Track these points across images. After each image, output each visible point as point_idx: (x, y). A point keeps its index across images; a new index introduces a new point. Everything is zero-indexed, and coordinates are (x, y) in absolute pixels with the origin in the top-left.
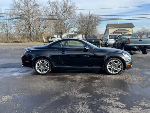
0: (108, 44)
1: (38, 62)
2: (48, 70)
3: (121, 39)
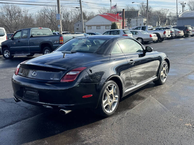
1: (105, 91)
2: (117, 103)
3: (30, 36)
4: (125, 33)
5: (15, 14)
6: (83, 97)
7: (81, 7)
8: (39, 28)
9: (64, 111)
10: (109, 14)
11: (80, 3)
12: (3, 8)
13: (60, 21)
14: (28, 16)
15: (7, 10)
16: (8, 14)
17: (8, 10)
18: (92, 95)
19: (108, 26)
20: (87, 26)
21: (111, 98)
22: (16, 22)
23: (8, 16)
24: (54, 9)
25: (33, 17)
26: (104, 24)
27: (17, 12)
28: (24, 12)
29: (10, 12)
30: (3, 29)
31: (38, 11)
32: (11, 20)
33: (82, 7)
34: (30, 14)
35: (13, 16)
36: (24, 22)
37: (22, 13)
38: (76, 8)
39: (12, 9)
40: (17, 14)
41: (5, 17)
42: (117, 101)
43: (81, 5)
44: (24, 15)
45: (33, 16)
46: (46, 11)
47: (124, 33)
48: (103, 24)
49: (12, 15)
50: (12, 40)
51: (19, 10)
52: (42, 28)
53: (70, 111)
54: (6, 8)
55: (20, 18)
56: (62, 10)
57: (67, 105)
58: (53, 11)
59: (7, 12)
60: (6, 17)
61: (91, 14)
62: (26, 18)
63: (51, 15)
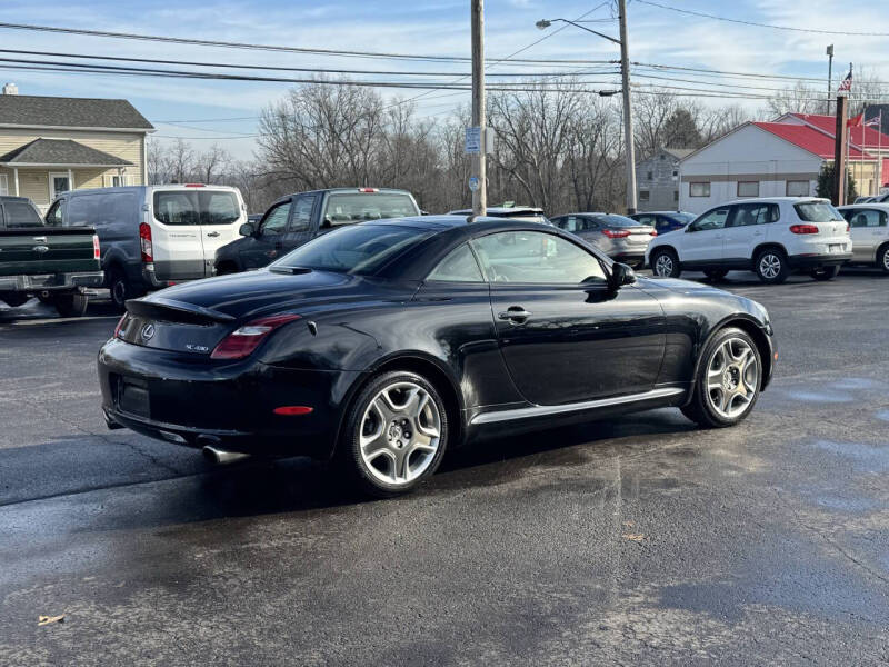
0: (151, 268)
1: (373, 401)
2: (434, 454)
3: (321, 222)
4: (802, 216)
5: (351, 127)
6: (277, 411)
7: (625, 91)
8: (363, 190)
9: (214, 450)
10: (812, 118)
11: (624, 73)
12: (301, 98)
13: (478, 159)
14: (410, 132)
15: (317, 106)
16: (322, 126)
17: (323, 105)
18: (311, 409)
19: (803, 179)
20: (684, 179)
21: (404, 434)
22: (353, 162)
23: (322, 134)
24: (534, 98)
25: (435, 137)
26: (779, 172)
27: (363, 116)
28: (392, 113)
29: (329, 117)
30: (237, 192)
31: (459, 109)
32: (334, 154)
33: (632, 88)
34: (421, 126)
35: (344, 134)
36: (389, 163)
37: (385, 116)
38: (602, 94)
39: (340, 100)
40: (363, 124)
41: (305, 137)
42: (435, 448)
43: (625, 82)
44: (390, 130)
45: (433, 132)
46: (496, 107)
47: (798, 218)
48: (771, 171)
49: (337, 130)
50: (254, 239)
51: (373, 105)
52: (376, 190)
53: (240, 455)
54: (313, 98)
55: (375, 141)
56: (573, 103)
57: (226, 432)
58: (529, 108)
59: (317, 116)
60: (313, 137)
61: (722, 120)
62: (402, 142)
63: (521, 125)
